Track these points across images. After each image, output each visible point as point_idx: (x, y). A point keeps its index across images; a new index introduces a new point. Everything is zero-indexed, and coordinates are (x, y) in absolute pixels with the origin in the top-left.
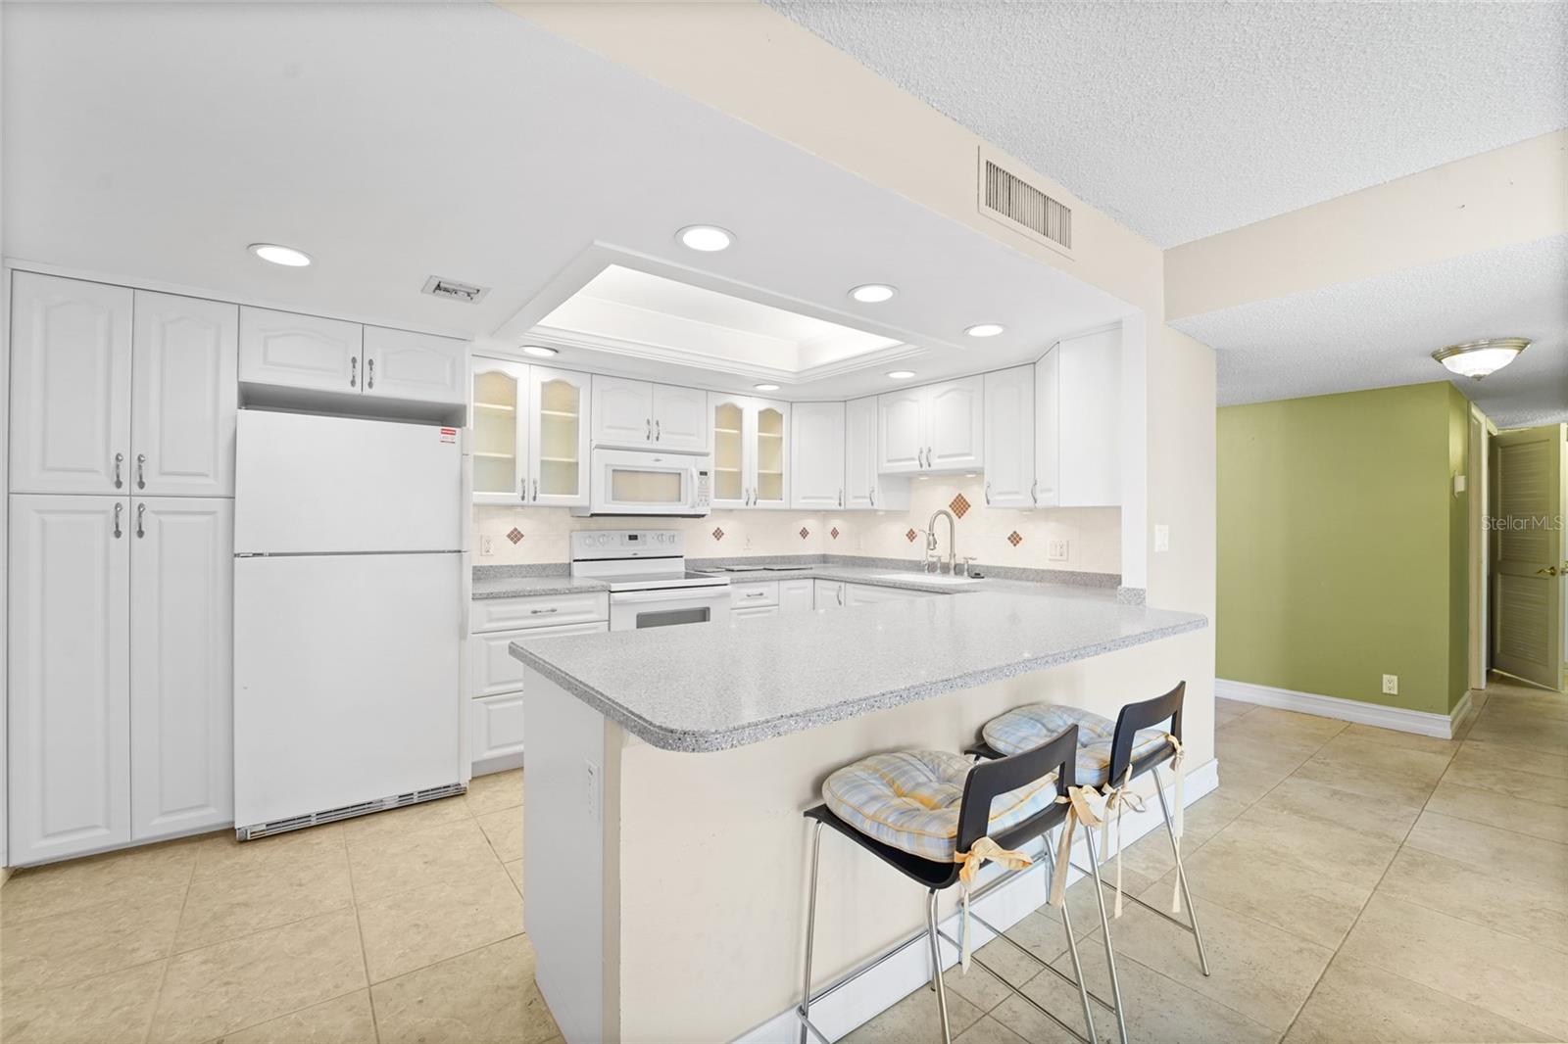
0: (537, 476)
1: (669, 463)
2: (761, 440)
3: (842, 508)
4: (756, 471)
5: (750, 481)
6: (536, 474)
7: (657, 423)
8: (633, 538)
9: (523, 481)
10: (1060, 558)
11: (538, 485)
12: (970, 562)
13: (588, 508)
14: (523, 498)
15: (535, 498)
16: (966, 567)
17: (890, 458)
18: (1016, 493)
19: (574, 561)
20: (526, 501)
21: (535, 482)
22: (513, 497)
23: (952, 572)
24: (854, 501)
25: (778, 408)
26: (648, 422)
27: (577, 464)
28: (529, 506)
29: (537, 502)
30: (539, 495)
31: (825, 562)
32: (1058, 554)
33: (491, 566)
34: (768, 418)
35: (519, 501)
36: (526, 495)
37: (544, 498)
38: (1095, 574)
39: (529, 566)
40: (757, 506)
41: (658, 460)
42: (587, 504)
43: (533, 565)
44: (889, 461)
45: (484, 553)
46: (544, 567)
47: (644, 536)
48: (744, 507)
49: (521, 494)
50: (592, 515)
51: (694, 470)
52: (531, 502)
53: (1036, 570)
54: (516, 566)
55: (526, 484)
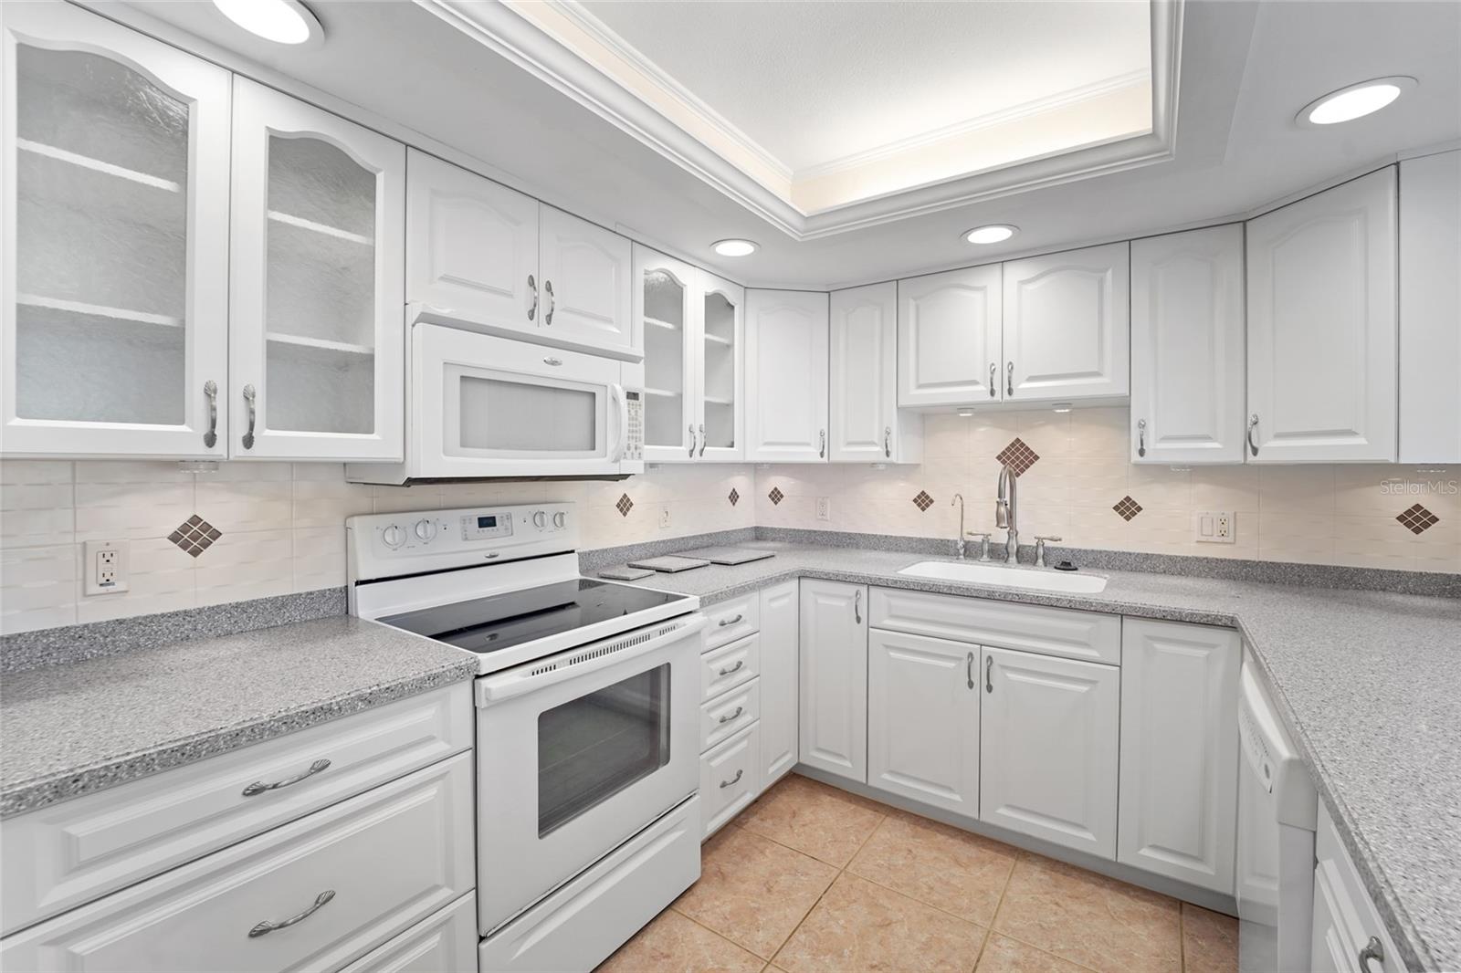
0: (258, 383)
1: (575, 370)
2: (710, 347)
3: (825, 459)
4: (702, 399)
5: (694, 415)
6: (253, 372)
7: (549, 288)
8: (487, 522)
9: (210, 392)
10: (1221, 539)
11: (260, 405)
12: (1048, 544)
13: (400, 466)
14: (211, 440)
15: (248, 441)
16: (1041, 551)
17: (921, 382)
18: (1207, 438)
19: (358, 583)
20: (219, 450)
21: (248, 397)
22: (182, 438)
23: (1013, 559)
24: (844, 449)
25: (732, 295)
26: (531, 281)
27: (369, 360)
28: (229, 462)
29: (258, 451)
30: (262, 433)
31: (758, 539)
32: (1217, 533)
33: (120, 622)
34: (718, 308)
35: (200, 450)
36: (220, 431)
37: (276, 442)
38: (1291, 566)
39: (238, 605)
40: (705, 458)
41: (554, 363)
42: (397, 455)
43: (251, 604)
44: (920, 386)
45: (94, 588)
46: (281, 604)
47: (509, 517)
48: (686, 458)
49: (204, 429)
50: (411, 482)
51: (618, 387)
52: (239, 451)
53: (1170, 558)
54: (200, 611)
55: (220, 402)
